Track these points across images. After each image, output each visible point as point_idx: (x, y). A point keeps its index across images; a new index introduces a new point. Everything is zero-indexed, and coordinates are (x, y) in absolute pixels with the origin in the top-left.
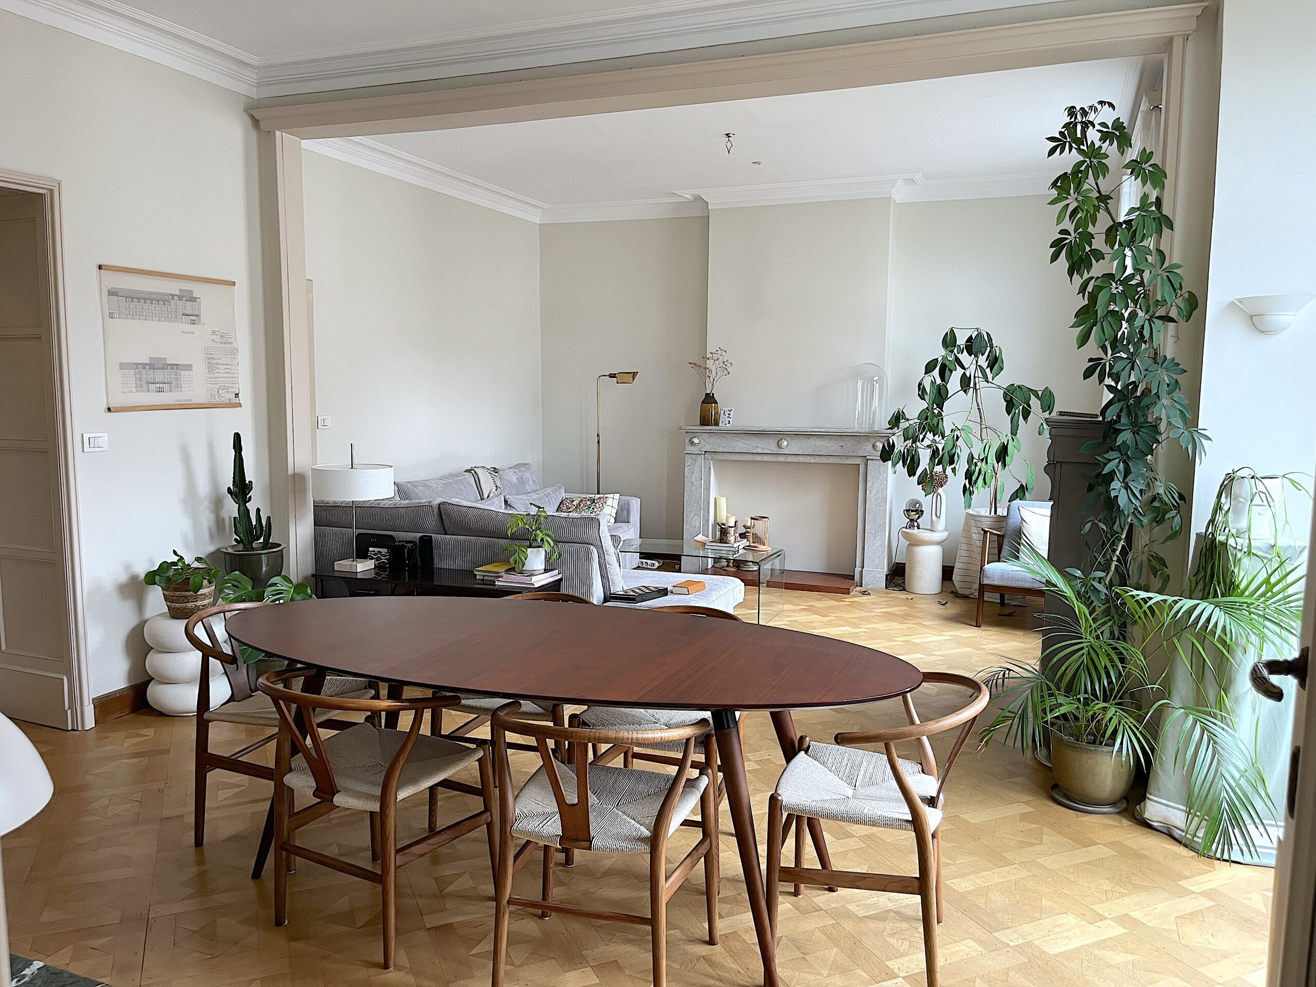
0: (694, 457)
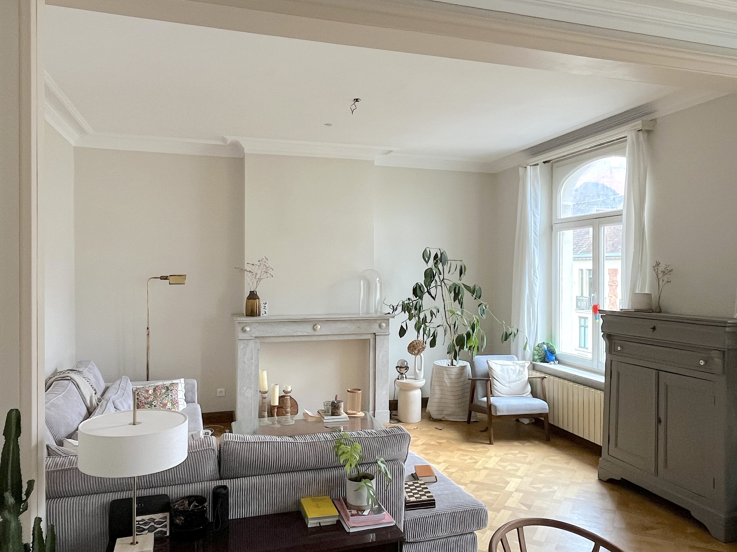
0: (246, 341)
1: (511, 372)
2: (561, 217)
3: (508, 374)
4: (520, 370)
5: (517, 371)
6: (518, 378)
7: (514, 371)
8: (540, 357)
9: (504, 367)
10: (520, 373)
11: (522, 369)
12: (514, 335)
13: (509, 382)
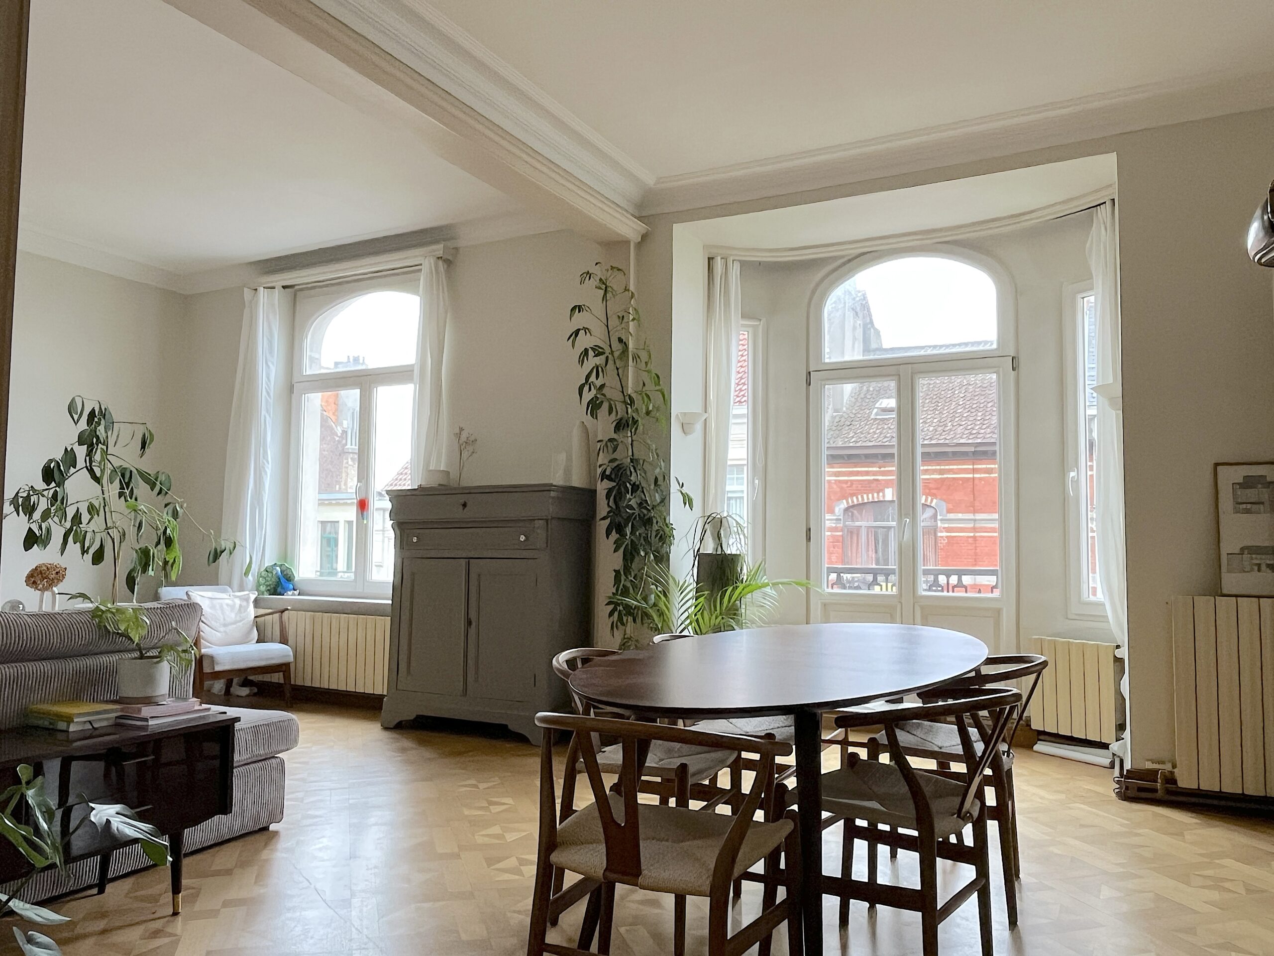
1: (227, 610)
2: (307, 373)
3: (223, 613)
4: (240, 606)
5: (237, 606)
6: (238, 618)
7: (232, 607)
8: (269, 588)
9: (215, 602)
10: (242, 610)
11: (244, 604)
12: (229, 553)
13: (225, 625)
